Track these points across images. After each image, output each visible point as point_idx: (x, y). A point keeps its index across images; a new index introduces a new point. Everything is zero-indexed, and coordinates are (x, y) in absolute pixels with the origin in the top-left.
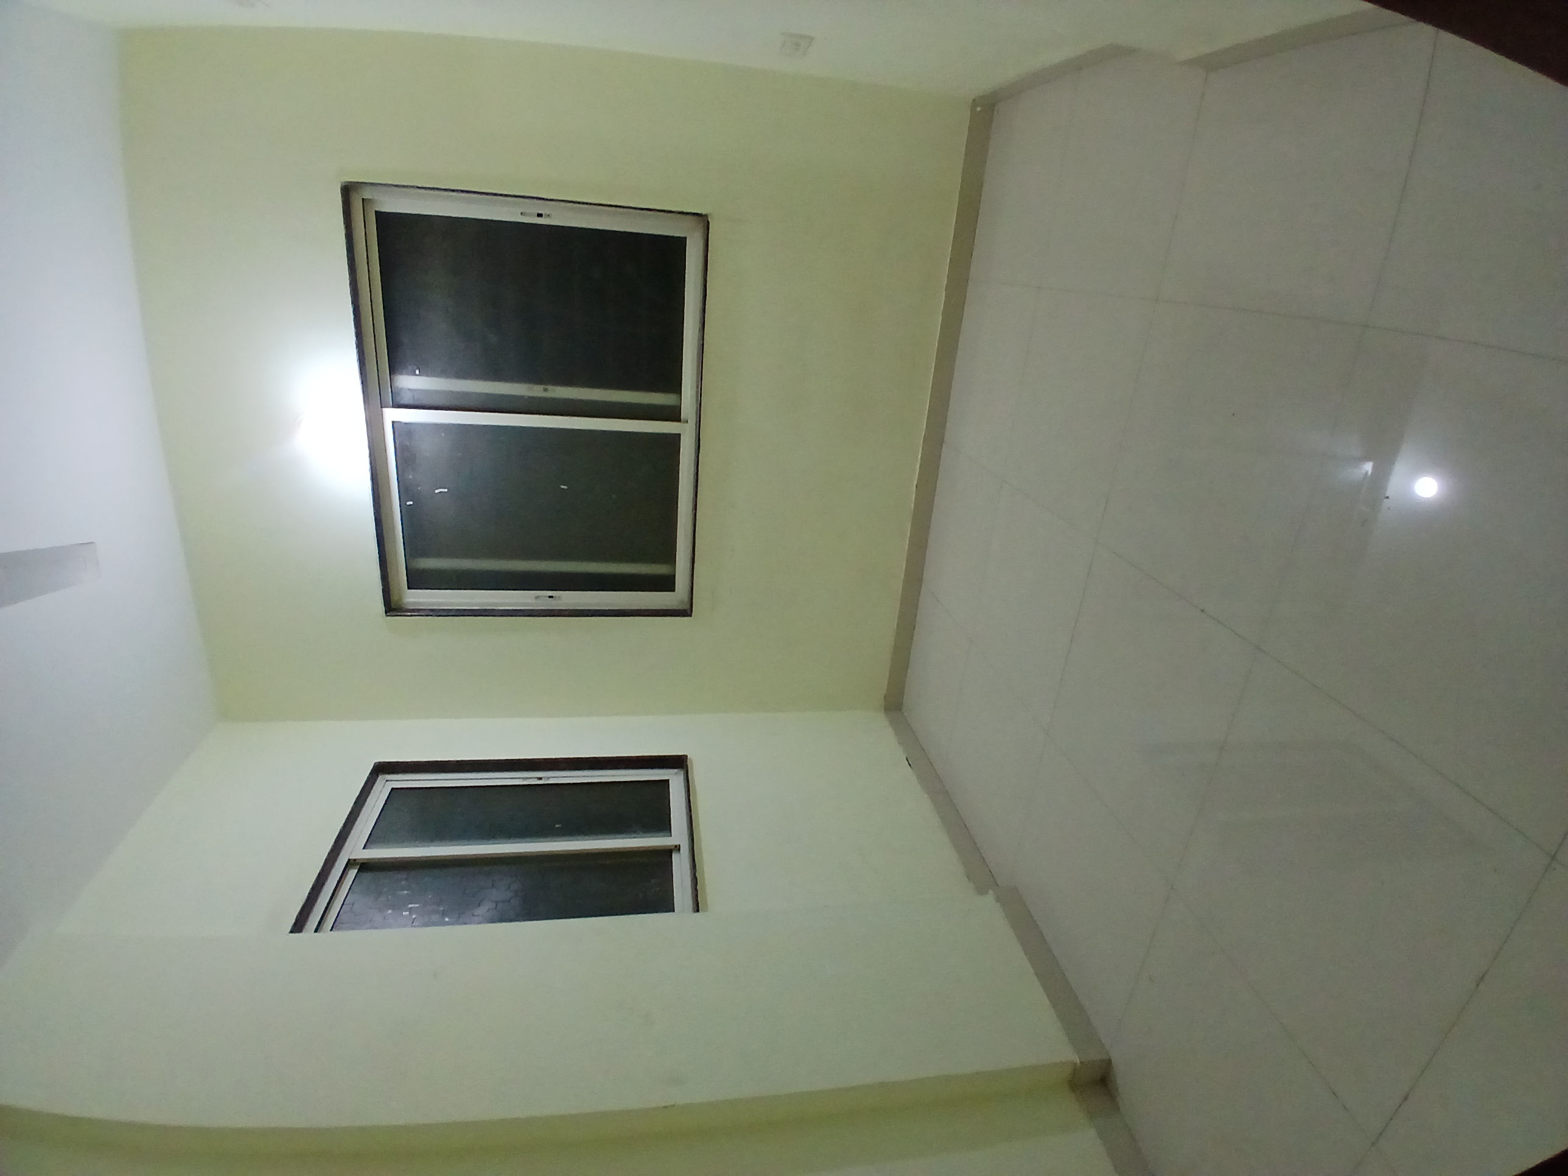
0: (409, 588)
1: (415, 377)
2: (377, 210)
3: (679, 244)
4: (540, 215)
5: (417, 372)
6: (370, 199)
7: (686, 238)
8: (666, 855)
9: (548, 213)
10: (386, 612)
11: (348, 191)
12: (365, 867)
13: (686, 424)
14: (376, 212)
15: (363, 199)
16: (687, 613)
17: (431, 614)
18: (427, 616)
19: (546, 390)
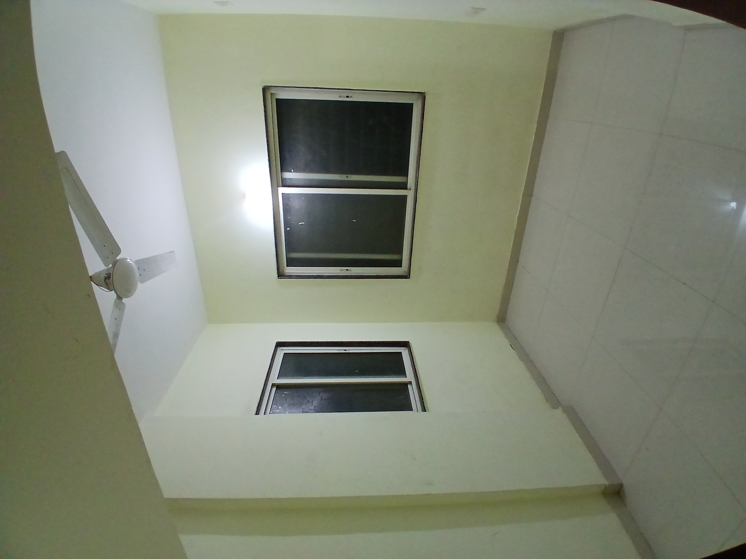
0: (287, 266)
1: (291, 173)
2: (277, 98)
3: (410, 107)
4: (347, 97)
5: (292, 171)
6: (275, 93)
7: (413, 104)
8: (405, 385)
9: (351, 95)
10: (278, 277)
11: (265, 89)
12: (279, 387)
13: (410, 191)
14: (276, 99)
15: (271, 93)
16: (407, 277)
17: (297, 277)
18: (295, 278)
19: (347, 177)
